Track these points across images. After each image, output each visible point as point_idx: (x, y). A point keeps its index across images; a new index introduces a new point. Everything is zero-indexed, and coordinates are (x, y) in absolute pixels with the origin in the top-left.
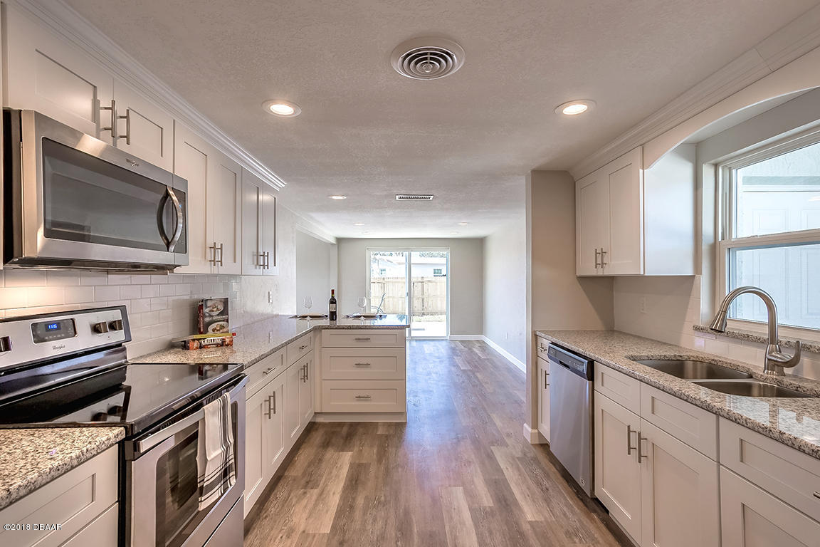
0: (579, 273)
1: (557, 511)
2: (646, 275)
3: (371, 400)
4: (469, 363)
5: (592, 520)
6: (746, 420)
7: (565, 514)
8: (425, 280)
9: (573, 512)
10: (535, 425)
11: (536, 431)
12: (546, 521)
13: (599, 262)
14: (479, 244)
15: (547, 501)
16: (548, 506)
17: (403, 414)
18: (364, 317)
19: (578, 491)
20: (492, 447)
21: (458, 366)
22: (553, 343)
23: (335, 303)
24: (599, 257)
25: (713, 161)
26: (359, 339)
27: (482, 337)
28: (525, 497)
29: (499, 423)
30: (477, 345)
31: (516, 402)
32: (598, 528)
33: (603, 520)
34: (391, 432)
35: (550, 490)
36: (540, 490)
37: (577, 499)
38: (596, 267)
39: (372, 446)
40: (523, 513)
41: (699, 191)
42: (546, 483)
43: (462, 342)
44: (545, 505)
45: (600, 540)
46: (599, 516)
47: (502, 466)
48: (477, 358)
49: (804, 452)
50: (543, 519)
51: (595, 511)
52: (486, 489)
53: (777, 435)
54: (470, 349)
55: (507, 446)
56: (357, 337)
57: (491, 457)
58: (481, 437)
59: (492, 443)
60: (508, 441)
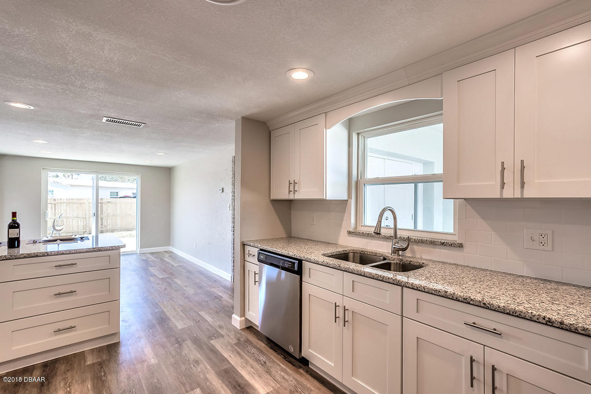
0: (272, 198)
1: (278, 378)
2: (327, 199)
3: (76, 330)
4: (164, 271)
5: (301, 374)
6: (424, 288)
7: (284, 378)
8: (104, 201)
9: (287, 374)
10: (243, 314)
11: (244, 318)
12: (275, 389)
13: (292, 189)
14: (168, 171)
15: (268, 372)
16: (271, 376)
17: (116, 334)
18: (61, 240)
19: (285, 357)
20: (212, 342)
21: (155, 275)
22: (261, 250)
23: (18, 227)
24: (292, 186)
25: (357, 132)
26: (60, 266)
27: (171, 249)
28: (252, 375)
29: (209, 319)
30: (167, 255)
31: (216, 298)
32: (307, 379)
33: (307, 372)
34: (104, 357)
35: (267, 363)
36: (260, 366)
37: (287, 362)
38: (289, 193)
39: (83, 381)
40: (256, 390)
41: (351, 148)
42: (263, 358)
43: (152, 254)
44: (269, 376)
45: (313, 389)
46: (304, 370)
47: (226, 355)
48: (170, 267)
49: (459, 301)
50: (272, 389)
51: (300, 367)
52: (220, 382)
53: (443, 294)
54: (161, 259)
55: (223, 336)
56: (58, 264)
57: (214, 351)
58: (199, 335)
59: (210, 338)
60: (222, 332)
